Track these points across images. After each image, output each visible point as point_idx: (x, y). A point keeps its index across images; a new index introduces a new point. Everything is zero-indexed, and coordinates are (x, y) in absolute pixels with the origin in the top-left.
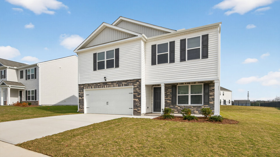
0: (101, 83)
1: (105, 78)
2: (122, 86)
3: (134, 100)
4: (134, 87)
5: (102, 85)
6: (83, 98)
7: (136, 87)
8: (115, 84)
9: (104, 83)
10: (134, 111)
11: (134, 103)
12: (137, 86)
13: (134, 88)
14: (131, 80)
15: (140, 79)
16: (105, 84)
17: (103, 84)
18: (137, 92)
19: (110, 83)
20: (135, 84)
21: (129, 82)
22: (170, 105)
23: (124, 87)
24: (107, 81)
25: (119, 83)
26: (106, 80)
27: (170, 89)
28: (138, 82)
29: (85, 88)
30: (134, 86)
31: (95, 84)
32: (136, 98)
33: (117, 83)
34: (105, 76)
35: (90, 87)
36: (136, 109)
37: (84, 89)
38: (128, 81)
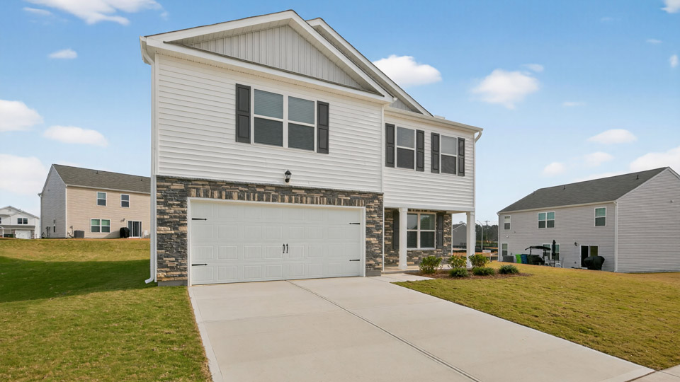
0: (272, 186)
1: (288, 173)
2: (339, 203)
3: (368, 239)
4: (368, 210)
5: (273, 193)
6: (182, 229)
7: (372, 210)
8: (316, 195)
9: (278, 188)
10: (368, 266)
11: (367, 248)
12: (374, 208)
13: (367, 212)
14: (360, 193)
15: (382, 195)
16: (284, 192)
17: (276, 191)
18: (374, 222)
19: (302, 192)
20: (371, 204)
21: (357, 198)
22: (389, 249)
23: (342, 207)
24: (291, 183)
25: (331, 196)
26: (287, 180)
27: (390, 217)
28: (378, 199)
29: (194, 192)
30: (368, 207)
31: (246, 185)
32: (373, 236)
33: (324, 193)
34: (289, 169)
35: (220, 193)
36: (372, 262)
37: (189, 199)
38: (353, 192)
